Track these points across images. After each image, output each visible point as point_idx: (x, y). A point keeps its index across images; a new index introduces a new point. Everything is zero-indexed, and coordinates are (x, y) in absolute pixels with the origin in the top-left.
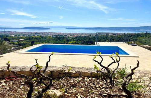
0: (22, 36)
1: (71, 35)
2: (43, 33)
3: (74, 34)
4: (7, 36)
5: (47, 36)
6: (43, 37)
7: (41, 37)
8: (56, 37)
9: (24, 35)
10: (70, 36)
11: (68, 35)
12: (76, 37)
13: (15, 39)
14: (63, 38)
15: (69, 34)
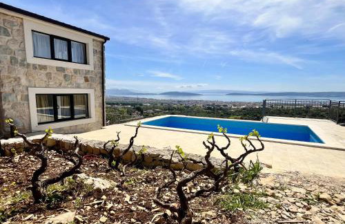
0: (159, 105)
1: (235, 106)
2: (188, 101)
3: (241, 104)
4: (141, 105)
5: (195, 106)
6: (188, 107)
7: (186, 107)
8: (209, 108)
9: (162, 104)
10: (233, 107)
11: (229, 106)
12: (244, 109)
13: (151, 109)
14: (221, 109)
15: (231, 103)
